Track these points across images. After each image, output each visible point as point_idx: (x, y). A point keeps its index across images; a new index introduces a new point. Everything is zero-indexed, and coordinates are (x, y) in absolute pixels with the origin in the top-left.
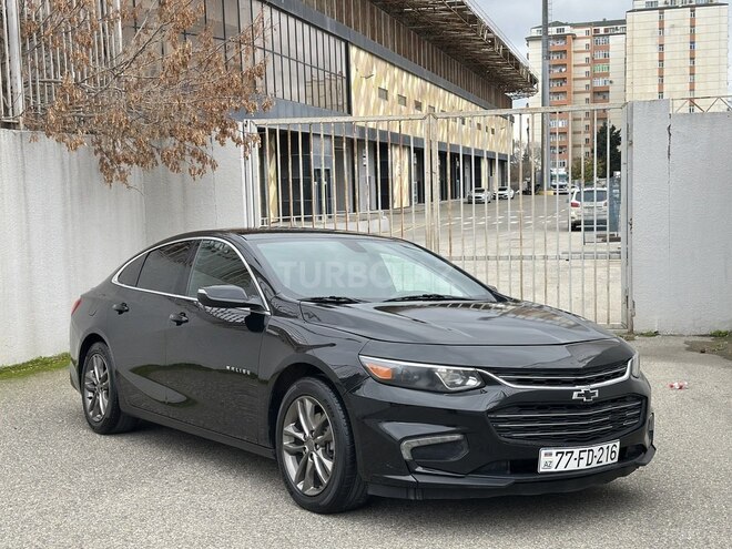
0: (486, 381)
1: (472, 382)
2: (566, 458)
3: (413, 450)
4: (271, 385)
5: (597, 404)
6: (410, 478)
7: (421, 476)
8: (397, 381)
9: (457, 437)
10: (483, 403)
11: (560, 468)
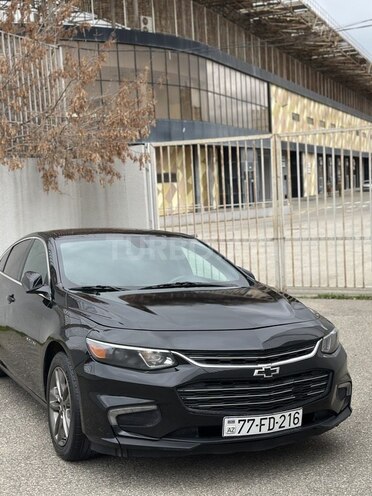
0: (179, 361)
1: (169, 362)
2: (247, 425)
3: (118, 417)
5: (278, 379)
6: (114, 440)
7: (126, 438)
8: (110, 360)
9: (154, 407)
11: (244, 433)
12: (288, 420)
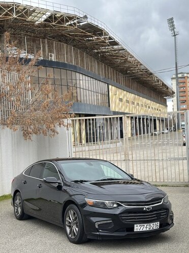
0: (119, 205)
1: (115, 206)
2: (142, 227)
3: (99, 225)
4: (63, 205)
5: (151, 211)
6: (98, 233)
7: (101, 232)
8: (95, 205)
9: (111, 221)
10: (118, 212)
11: (141, 230)
12: (155, 226)
